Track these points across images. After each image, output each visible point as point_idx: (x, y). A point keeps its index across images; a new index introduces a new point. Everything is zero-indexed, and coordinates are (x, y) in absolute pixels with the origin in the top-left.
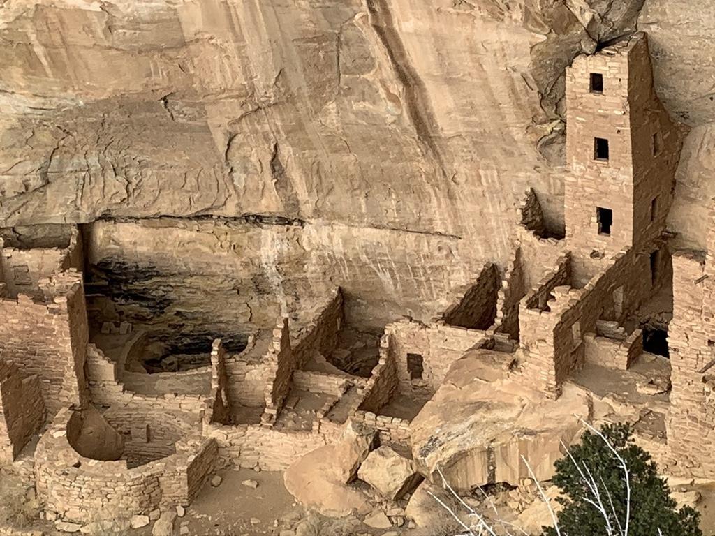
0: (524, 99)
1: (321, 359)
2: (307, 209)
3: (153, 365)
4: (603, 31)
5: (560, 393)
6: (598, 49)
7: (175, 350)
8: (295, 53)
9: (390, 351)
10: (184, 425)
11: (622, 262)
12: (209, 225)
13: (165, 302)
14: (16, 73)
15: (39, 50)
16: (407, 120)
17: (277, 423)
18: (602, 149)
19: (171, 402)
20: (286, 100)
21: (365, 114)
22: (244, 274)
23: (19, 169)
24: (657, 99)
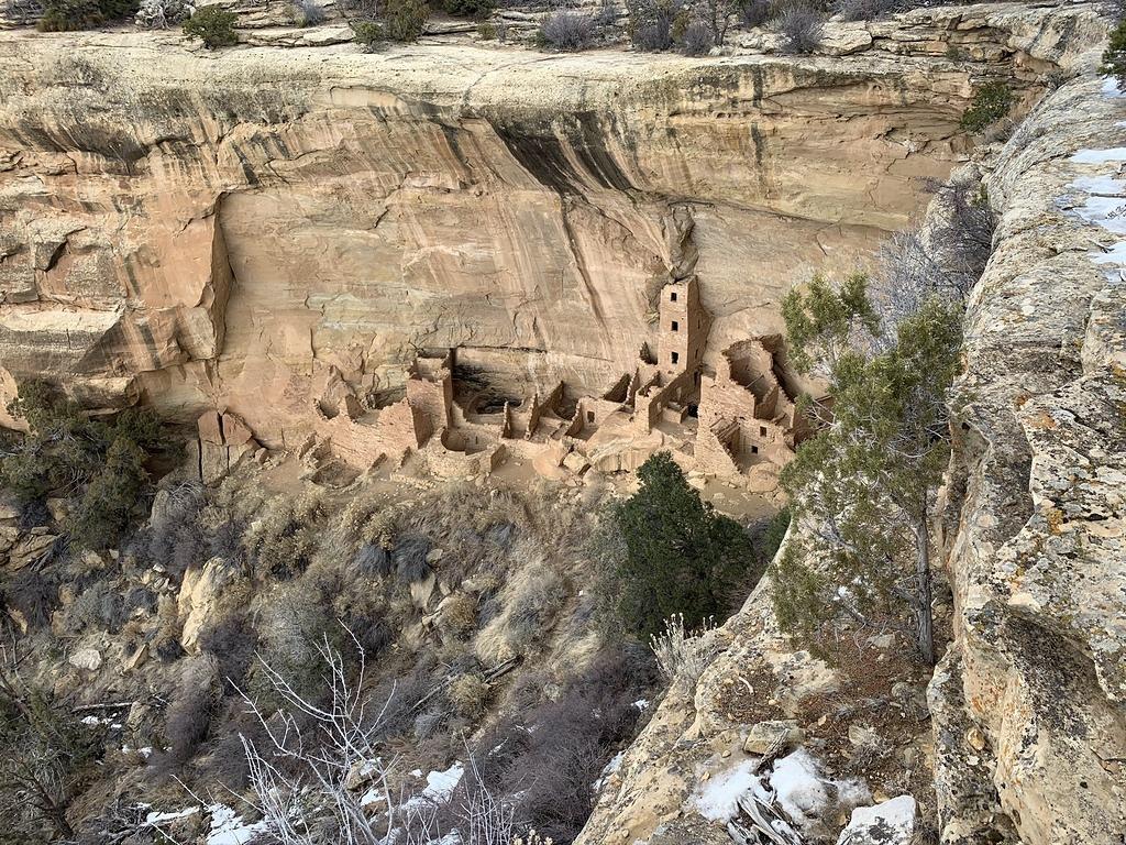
0: (642, 303)
1: (552, 412)
2: (548, 346)
3: (481, 411)
4: (678, 274)
5: (650, 433)
6: (675, 282)
7: (491, 404)
8: (543, 278)
9: (580, 410)
10: (491, 437)
11: (682, 376)
12: (506, 351)
13: (486, 384)
14: (423, 281)
15: (432, 272)
16: (591, 310)
17: (531, 438)
18: (675, 326)
19: (486, 427)
20: (540, 299)
21: (574, 306)
22: (520, 373)
23: (425, 323)
24: (700, 305)
